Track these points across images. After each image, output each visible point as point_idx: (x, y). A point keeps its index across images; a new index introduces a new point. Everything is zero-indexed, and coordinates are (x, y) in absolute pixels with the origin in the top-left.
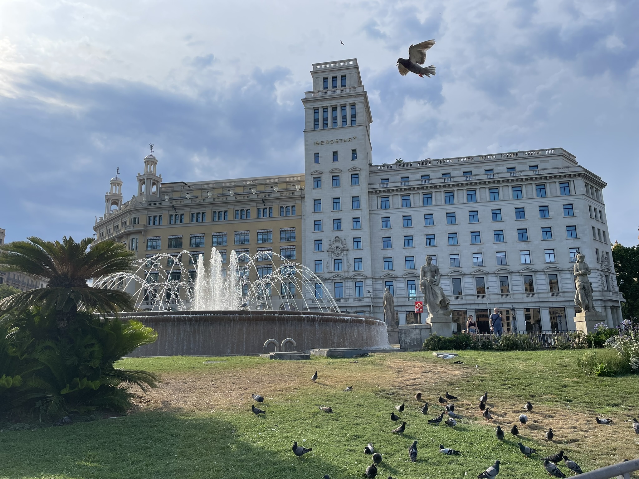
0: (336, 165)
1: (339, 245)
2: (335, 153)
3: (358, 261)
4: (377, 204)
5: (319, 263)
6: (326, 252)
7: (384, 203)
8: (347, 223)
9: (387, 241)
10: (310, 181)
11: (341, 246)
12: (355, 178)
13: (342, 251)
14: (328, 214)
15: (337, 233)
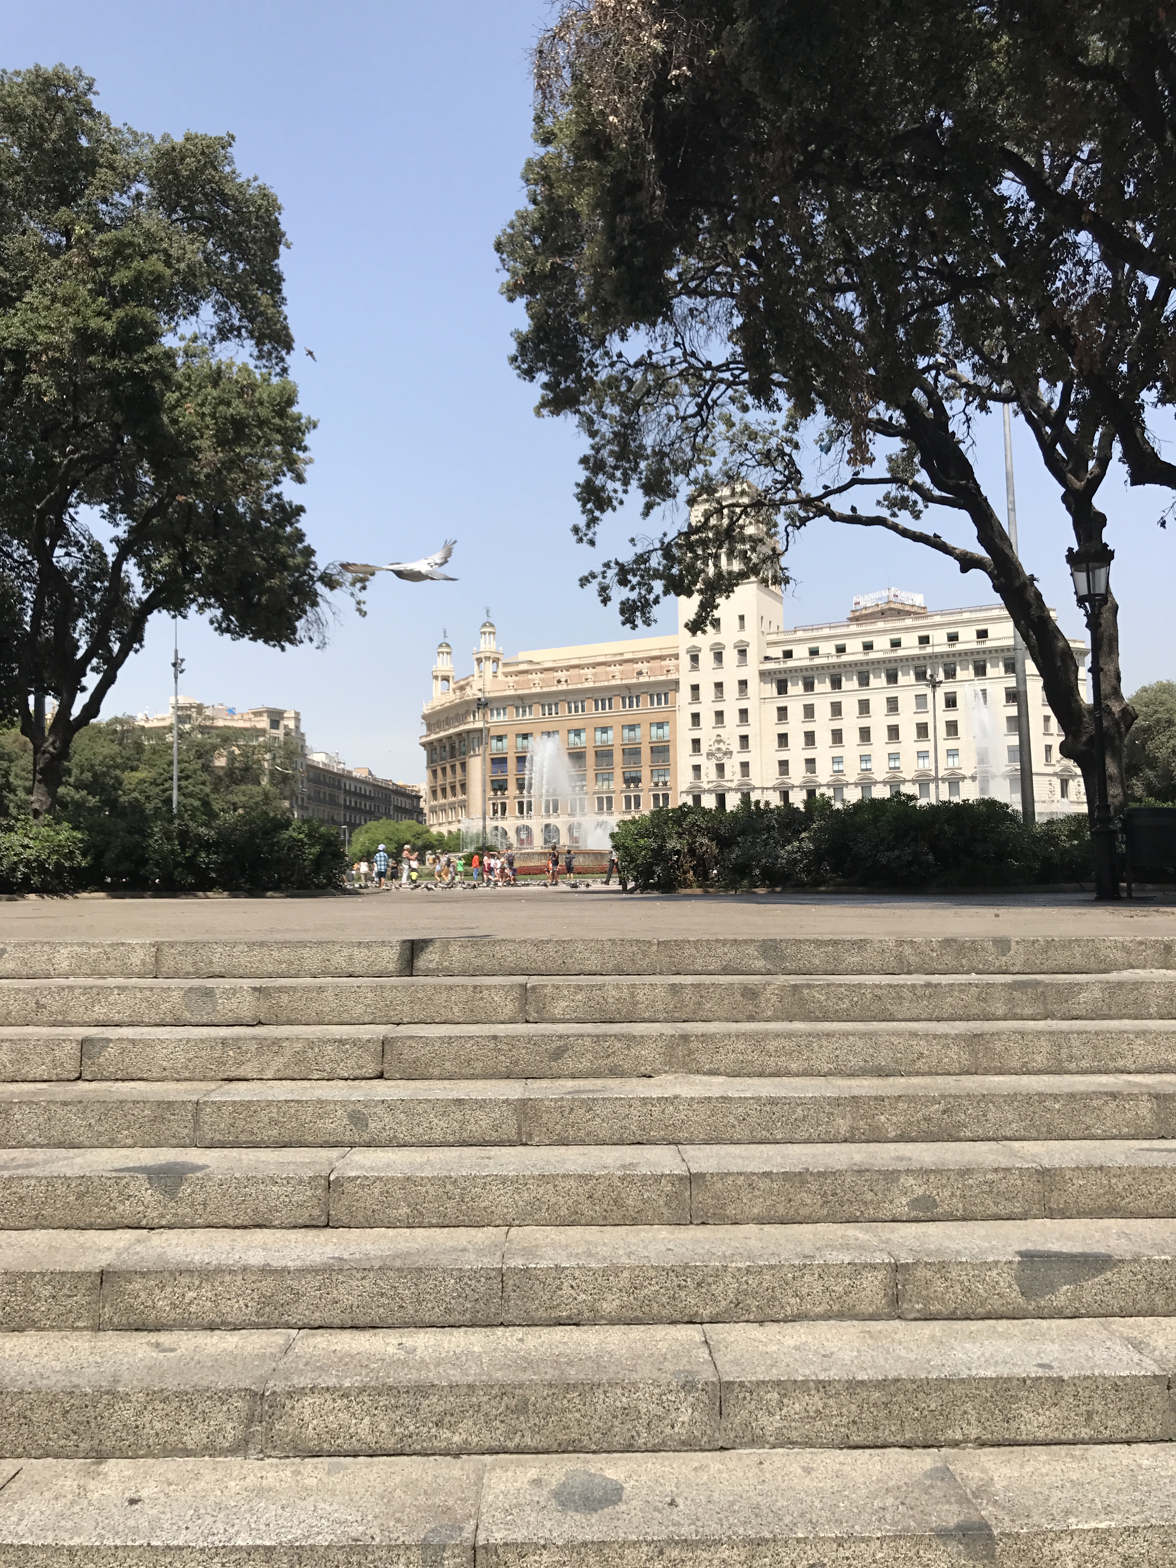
0: (718, 639)
1: (721, 746)
2: (717, 624)
3: (745, 765)
4: (771, 689)
5: (697, 768)
6: (705, 755)
7: (782, 689)
8: (732, 717)
9: (783, 739)
10: (685, 660)
11: (723, 747)
12: (743, 652)
13: (725, 754)
14: (707, 708)
15: (719, 730)
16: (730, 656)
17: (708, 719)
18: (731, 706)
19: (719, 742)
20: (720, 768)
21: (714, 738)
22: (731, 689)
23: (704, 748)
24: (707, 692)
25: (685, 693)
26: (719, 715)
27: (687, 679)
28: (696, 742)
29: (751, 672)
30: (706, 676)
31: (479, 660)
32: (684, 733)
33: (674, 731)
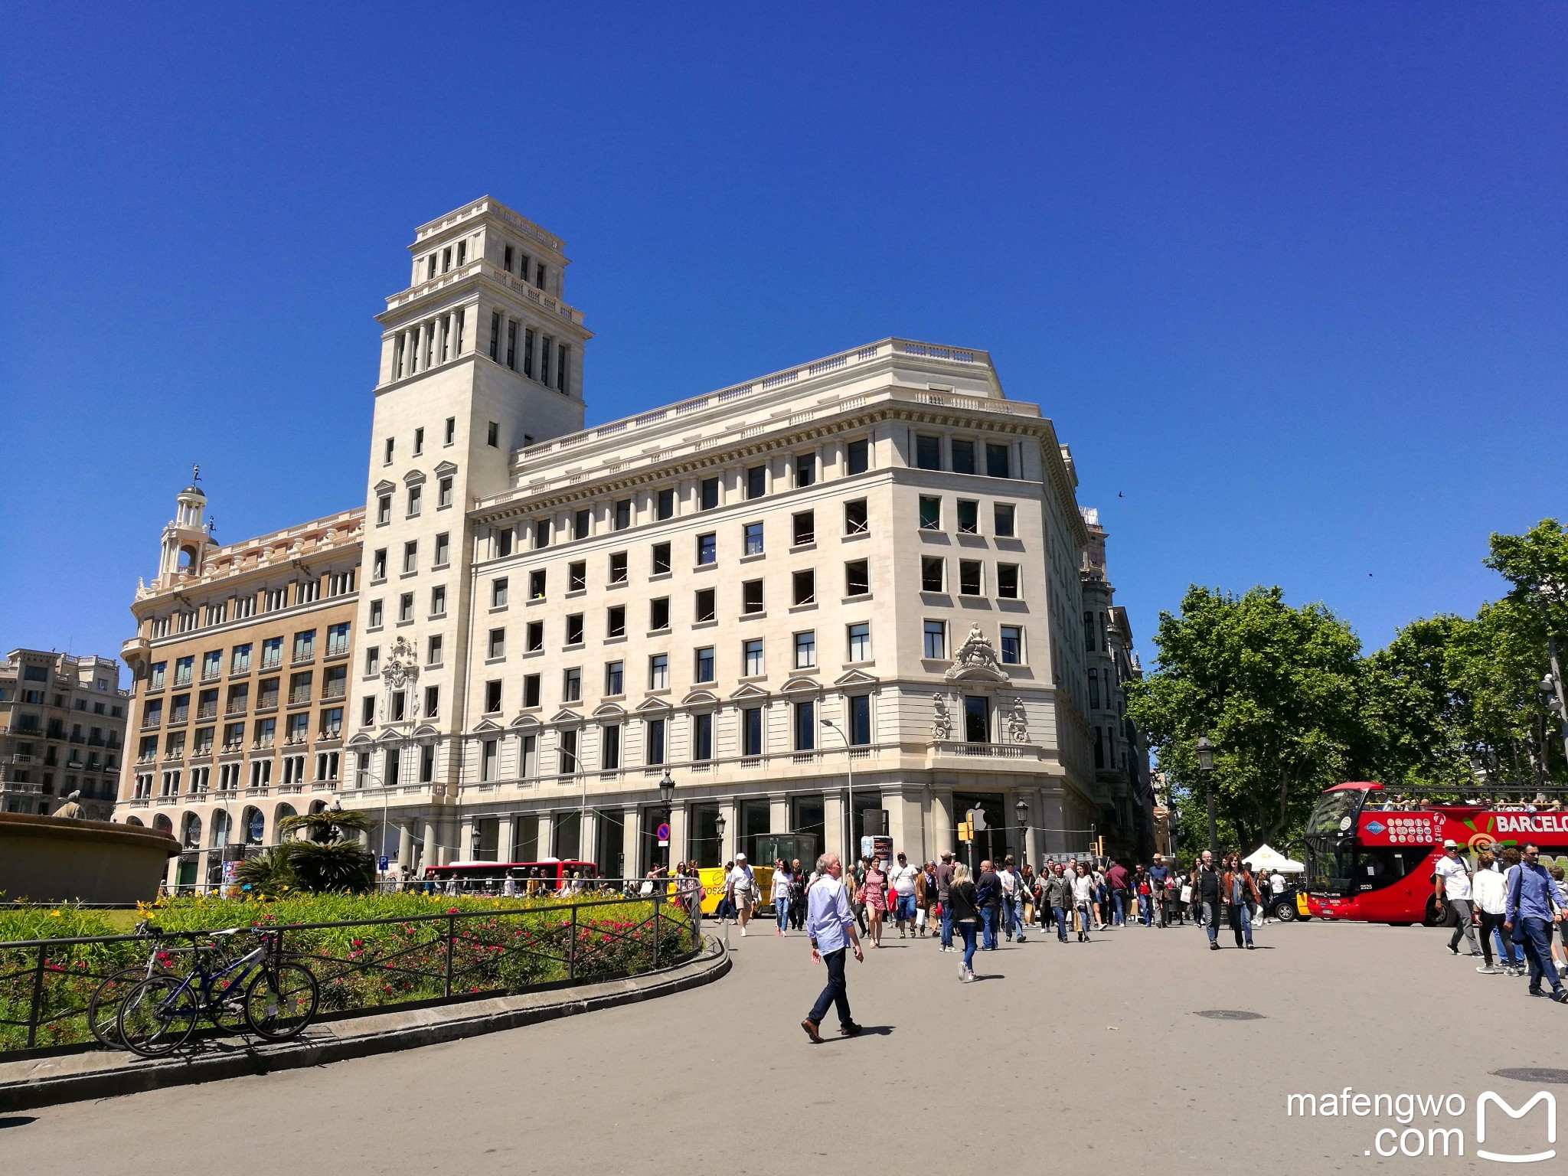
0: (417, 463)
3: (432, 694)
4: (485, 548)
5: (369, 703)
6: (382, 677)
7: (504, 546)
8: (423, 603)
9: (497, 636)
11: (404, 660)
12: (447, 490)
13: (407, 673)
14: (394, 584)
15: (404, 632)
16: (430, 493)
17: (391, 611)
18: (423, 583)
19: (401, 650)
20: (399, 700)
21: (396, 644)
22: (426, 553)
23: (383, 661)
24: (396, 561)
25: (367, 567)
26: (406, 603)
28: (373, 654)
29: (453, 522)
30: (396, 535)
32: (361, 640)
33: (349, 639)
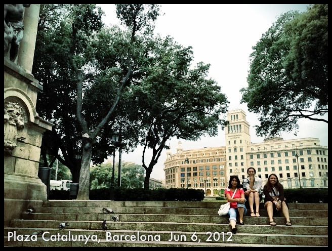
0: (235, 145)
1: (237, 171)
2: (235, 142)
3: (243, 176)
4: (249, 156)
7: (252, 157)
8: (239, 164)
10: (227, 151)
12: (241, 149)
13: (238, 173)
14: (233, 161)
15: (236, 167)
16: (238, 149)
17: (233, 164)
18: (239, 161)
21: (235, 169)
22: (239, 157)
23: (233, 171)
24: (233, 158)
25: (228, 158)
26: (236, 163)
27: (228, 155)
28: (231, 170)
29: (243, 153)
30: (233, 154)
31: (178, 150)
32: (228, 168)
33: (225, 167)
